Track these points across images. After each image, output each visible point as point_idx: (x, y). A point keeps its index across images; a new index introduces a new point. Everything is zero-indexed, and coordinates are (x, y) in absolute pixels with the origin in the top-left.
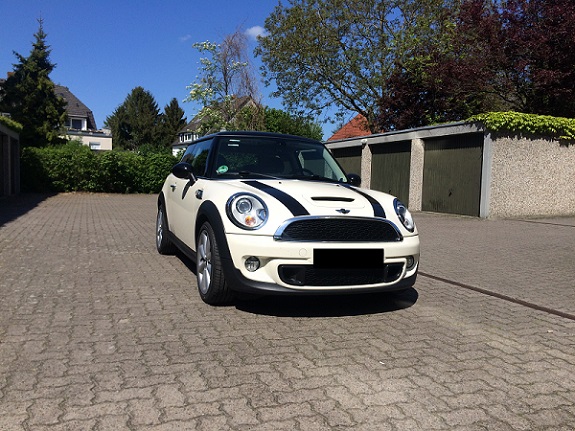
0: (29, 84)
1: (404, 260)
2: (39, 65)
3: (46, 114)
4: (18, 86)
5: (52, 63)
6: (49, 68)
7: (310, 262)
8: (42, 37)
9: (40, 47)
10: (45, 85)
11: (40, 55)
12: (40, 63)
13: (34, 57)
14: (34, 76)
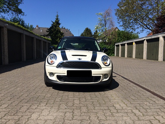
0: (55, 29)
1: (101, 75)
2: (57, 24)
3: (58, 36)
4: (52, 29)
5: (60, 23)
6: (59, 24)
7: (66, 74)
8: (58, 16)
9: (57, 19)
10: (58, 29)
11: (57, 21)
12: (57, 23)
13: (56, 22)
14: (56, 26)
